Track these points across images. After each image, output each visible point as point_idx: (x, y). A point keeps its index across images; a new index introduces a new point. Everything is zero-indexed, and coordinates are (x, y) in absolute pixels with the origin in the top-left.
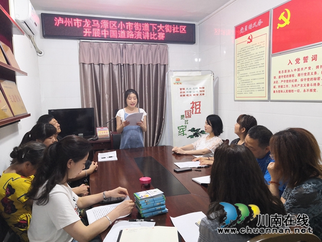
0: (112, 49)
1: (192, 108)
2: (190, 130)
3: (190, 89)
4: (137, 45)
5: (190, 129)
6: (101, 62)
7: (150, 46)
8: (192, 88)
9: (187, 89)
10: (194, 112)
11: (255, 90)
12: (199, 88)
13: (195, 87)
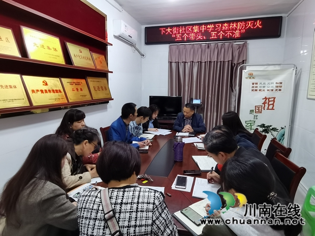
1: (264, 103)
2: (259, 126)
6: (184, 61)
7: (231, 44)
8: (266, 83)
9: (261, 83)
10: (266, 108)
12: (275, 83)
13: (271, 82)
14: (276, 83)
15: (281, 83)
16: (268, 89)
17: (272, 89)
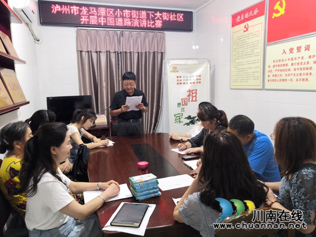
0: (109, 37)
1: (189, 96)
2: (186, 118)
3: (187, 77)
4: (135, 33)
6: (98, 50)
7: (147, 34)
9: (184, 77)
10: (191, 100)
11: (250, 78)
12: (195, 76)
13: (192, 75)
14: (197, 76)
15: (200, 76)
16: (191, 82)
17: (193, 81)
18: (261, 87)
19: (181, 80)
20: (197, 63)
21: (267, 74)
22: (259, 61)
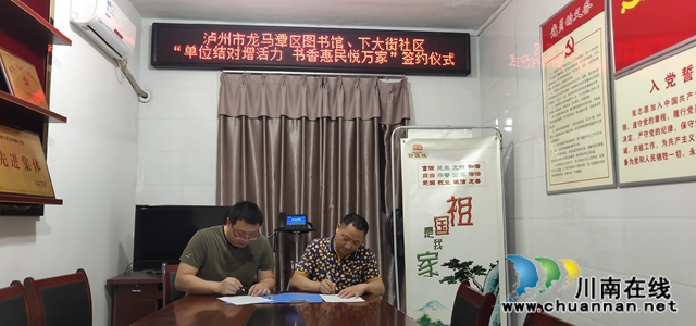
1: (452, 211)
2: (446, 265)
3: (447, 168)
5: (448, 261)
6: (264, 113)
8: (451, 167)
9: (440, 168)
10: (456, 221)
11: (586, 162)
12: (466, 167)
13: (458, 164)
14: (470, 166)
15: (478, 166)
16: (456, 179)
17: (462, 178)
18: (610, 181)
19: (432, 175)
20: (470, 136)
21: (621, 146)
22: (602, 118)
